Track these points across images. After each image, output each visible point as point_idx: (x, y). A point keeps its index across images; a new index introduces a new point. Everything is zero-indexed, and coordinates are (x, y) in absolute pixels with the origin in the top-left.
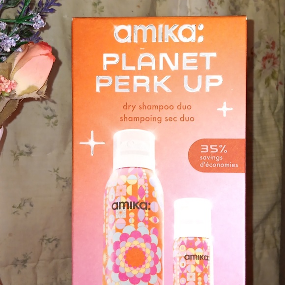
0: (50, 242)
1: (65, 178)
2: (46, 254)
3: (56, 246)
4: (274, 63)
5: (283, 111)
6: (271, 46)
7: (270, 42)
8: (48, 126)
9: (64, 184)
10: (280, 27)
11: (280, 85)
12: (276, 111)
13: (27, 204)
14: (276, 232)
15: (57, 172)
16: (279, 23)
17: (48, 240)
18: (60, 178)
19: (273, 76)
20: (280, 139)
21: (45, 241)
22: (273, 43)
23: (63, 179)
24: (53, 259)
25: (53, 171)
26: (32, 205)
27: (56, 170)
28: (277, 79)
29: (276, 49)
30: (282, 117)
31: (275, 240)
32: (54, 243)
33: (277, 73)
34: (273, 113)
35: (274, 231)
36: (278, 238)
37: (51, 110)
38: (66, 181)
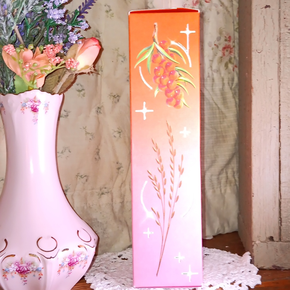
0: (82, 178)
1: (91, 133)
2: (79, 186)
3: (87, 180)
4: (231, 52)
5: (238, 87)
6: (228, 39)
7: (227, 37)
8: (79, 96)
9: (91, 137)
10: (234, 25)
11: (235, 68)
12: (233, 87)
13: (67, 151)
14: (235, 174)
15: (86, 129)
16: (233, 22)
17: (81, 176)
18: (88, 133)
19: (230, 61)
20: (236, 107)
21: (79, 177)
22: (230, 37)
23: (90, 134)
24: (84, 190)
25: (83, 128)
26: (70, 152)
27: (84, 127)
28: (233, 64)
29: (232, 41)
30: (237, 91)
31: (235, 180)
32: (85, 178)
33: (233, 59)
34: (231, 88)
35: (234, 173)
36: (237, 179)
37: (81, 86)
38: (92, 135)
